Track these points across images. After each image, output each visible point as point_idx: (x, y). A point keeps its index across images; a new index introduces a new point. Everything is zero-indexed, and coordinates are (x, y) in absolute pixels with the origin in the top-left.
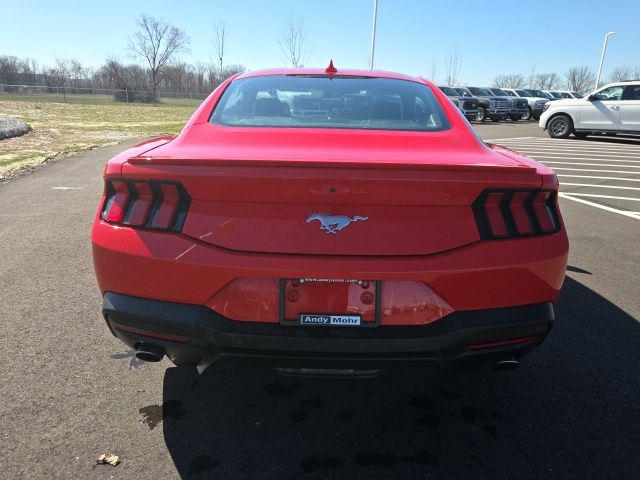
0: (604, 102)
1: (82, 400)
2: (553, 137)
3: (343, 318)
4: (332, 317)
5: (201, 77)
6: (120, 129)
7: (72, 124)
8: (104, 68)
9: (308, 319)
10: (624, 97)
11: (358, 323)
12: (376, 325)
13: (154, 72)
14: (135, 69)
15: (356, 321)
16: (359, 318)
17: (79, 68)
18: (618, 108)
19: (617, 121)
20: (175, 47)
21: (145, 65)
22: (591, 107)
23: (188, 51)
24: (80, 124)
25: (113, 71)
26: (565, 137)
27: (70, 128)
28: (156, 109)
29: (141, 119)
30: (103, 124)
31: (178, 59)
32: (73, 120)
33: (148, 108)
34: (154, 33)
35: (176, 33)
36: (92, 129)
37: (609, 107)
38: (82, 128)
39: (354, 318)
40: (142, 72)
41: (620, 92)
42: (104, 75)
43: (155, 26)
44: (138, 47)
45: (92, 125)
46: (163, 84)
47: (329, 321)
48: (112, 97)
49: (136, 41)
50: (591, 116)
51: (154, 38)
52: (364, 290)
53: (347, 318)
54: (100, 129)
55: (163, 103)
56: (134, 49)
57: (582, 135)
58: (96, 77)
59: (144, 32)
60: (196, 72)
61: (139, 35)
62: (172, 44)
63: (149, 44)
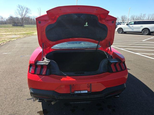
0: (130, 25)
1: (24, 111)
2: (119, 33)
3: (84, 91)
4: (81, 91)
5: (34, 20)
6: (15, 34)
7: (3, 34)
8: (9, 18)
9: (76, 92)
10: (134, 24)
11: (87, 92)
12: (91, 92)
13: (22, 19)
14: (17, 18)
15: (86, 92)
16: (87, 91)
17: (2, 18)
18: (133, 26)
19: (133, 29)
20: (27, 12)
21: (20, 17)
22: (127, 26)
23: (31, 13)
24: (5, 33)
25: (11, 18)
26: (122, 33)
27: (2, 35)
28: (24, 28)
29: (21, 32)
30: (10, 33)
31: (28, 15)
32: (3, 32)
33: (21, 28)
34: (22, 9)
35: (27, 9)
36: (8, 35)
37: (131, 26)
38: (5, 35)
39: (86, 91)
40: (19, 18)
41: (133, 23)
42: (9, 20)
43: (22, 8)
44: (18, 13)
45: (8, 33)
46: (24, 22)
47: (81, 92)
48: (11, 25)
49: (17, 11)
50: (127, 28)
51: (22, 10)
52: (88, 85)
53: (85, 91)
54: (10, 34)
55: (25, 26)
56: (17, 13)
57: (125, 33)
58: (7, 20)
59: (19, 9)
60: (33, 18)
61: (18, 10)
62: (26, 12)
63: (20, 12)
